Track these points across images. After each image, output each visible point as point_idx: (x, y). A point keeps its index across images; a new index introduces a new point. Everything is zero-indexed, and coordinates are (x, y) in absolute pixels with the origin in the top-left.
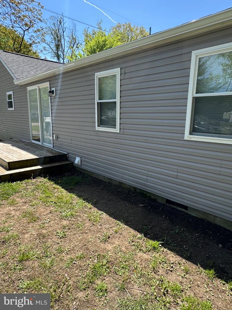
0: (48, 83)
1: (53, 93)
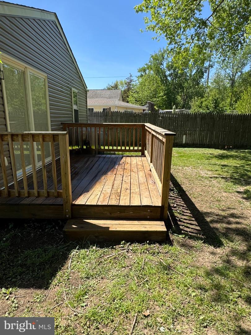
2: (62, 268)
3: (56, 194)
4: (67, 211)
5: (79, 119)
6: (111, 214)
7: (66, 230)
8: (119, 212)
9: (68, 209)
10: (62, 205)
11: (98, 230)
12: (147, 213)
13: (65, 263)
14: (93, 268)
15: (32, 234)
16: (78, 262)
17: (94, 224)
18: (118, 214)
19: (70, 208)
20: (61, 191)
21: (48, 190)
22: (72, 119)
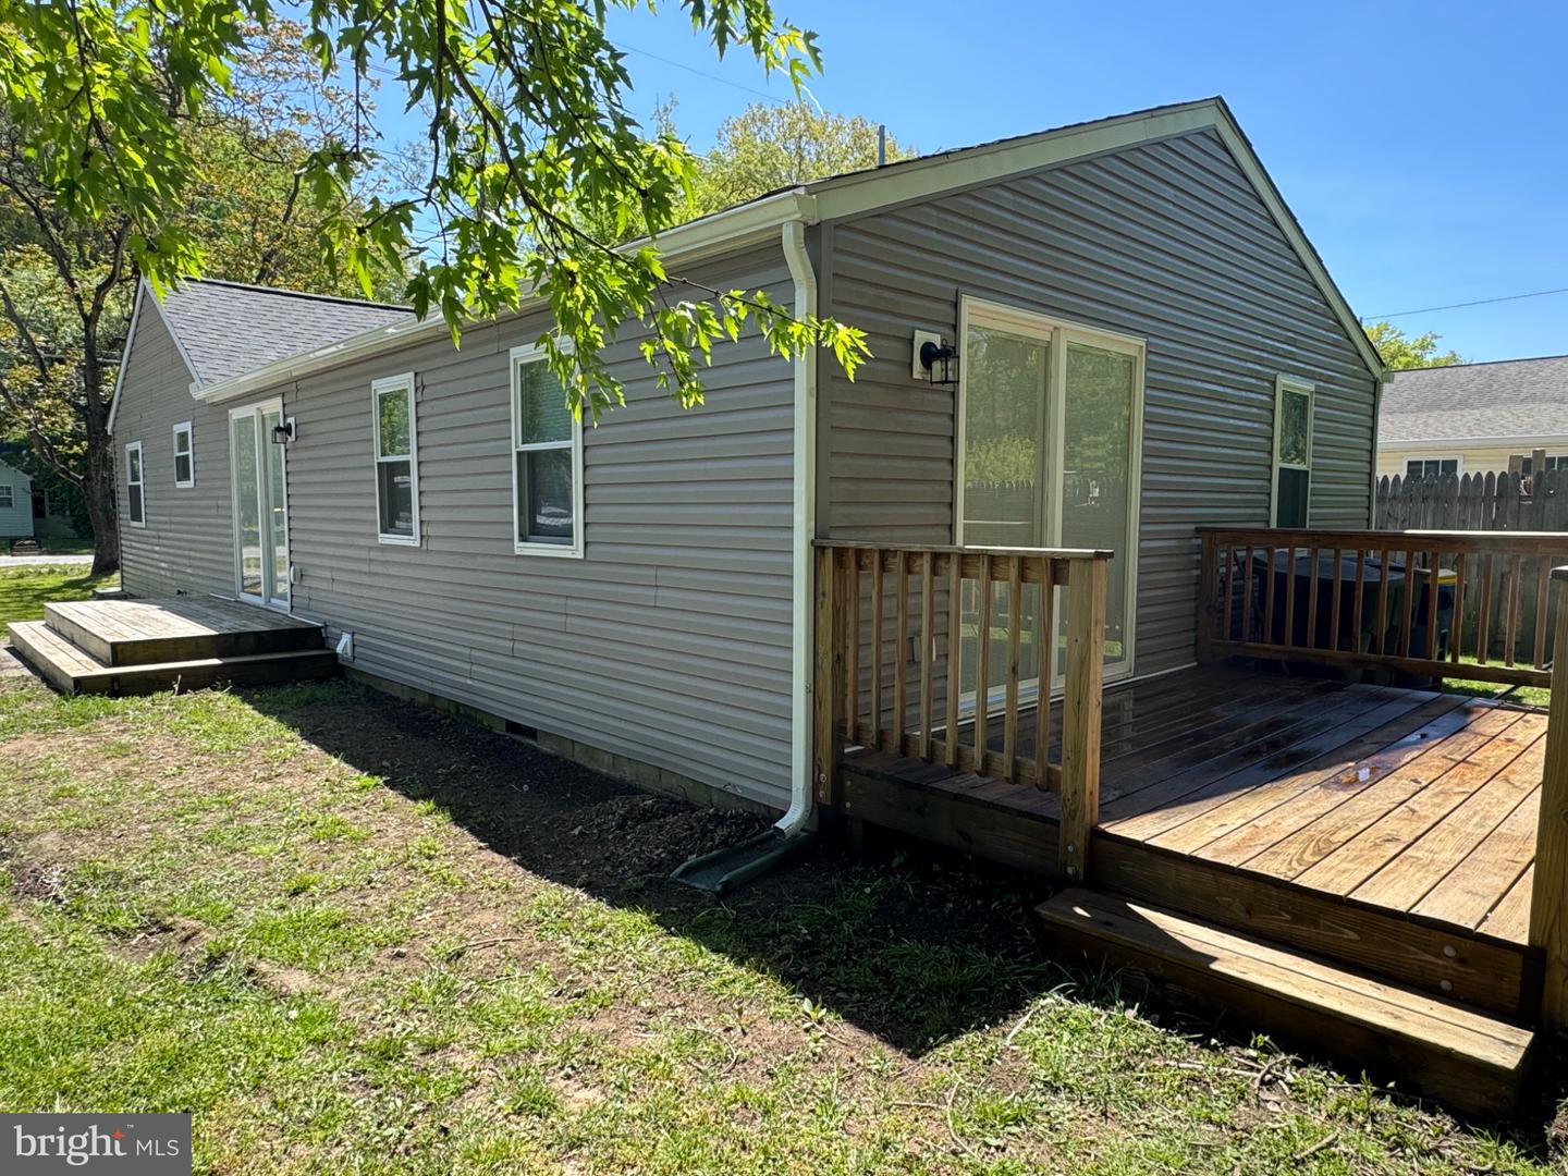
0: (278, 402)
1: (289, 433)
2: (987, 1027)
3: (1039, 775)
4: (1070, 848)
5: (1309, 510)
6: (1248, 912)
7: (1043, 912)
8: (1288, 917)
9: (1075, 843)
10: (1056, 823)
11: (1162, 953)
12: (1440, 962)
13: (1006, 1019)
14: (1088, 1071)
15: (951, 905)
16: (1049, 1034)
17: (1162, 930)
18: (1282, 922)
19: (1081, 842)
20: (1060, 768)
21: (1018, 758)
22: (1263, 511)
